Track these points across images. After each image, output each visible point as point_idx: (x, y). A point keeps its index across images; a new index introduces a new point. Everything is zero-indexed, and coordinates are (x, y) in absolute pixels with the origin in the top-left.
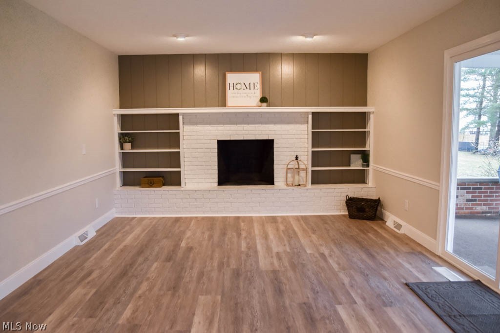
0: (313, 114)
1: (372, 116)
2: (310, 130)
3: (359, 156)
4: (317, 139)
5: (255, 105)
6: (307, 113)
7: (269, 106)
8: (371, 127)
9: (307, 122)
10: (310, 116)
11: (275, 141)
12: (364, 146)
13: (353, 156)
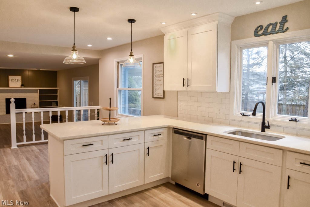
0: (40, 90)
1: (58, 91)
2: (39, 95)
3: (55, 103)
4: (41, 98)
5: (19, 87)
6: (38, 90)
7: (24, 87)
8: (58, 94)
9: (38, 92)
10: (39, 91)
11: (27, 99)
12: (57, 100)
13: (53, 103)
